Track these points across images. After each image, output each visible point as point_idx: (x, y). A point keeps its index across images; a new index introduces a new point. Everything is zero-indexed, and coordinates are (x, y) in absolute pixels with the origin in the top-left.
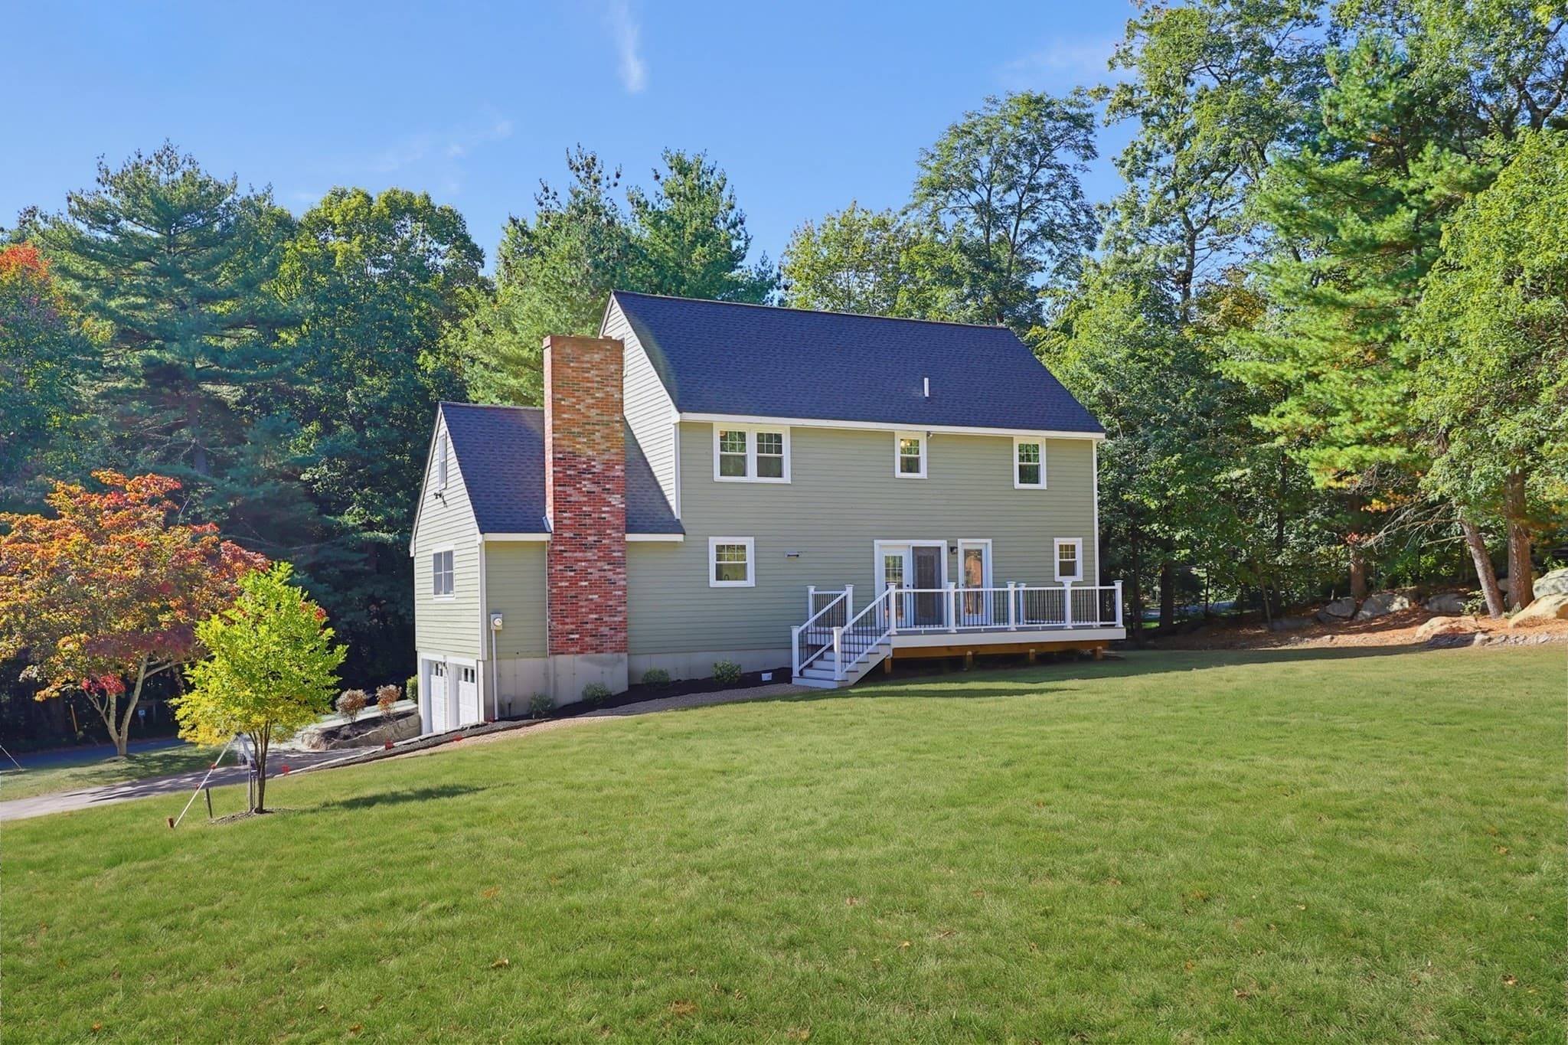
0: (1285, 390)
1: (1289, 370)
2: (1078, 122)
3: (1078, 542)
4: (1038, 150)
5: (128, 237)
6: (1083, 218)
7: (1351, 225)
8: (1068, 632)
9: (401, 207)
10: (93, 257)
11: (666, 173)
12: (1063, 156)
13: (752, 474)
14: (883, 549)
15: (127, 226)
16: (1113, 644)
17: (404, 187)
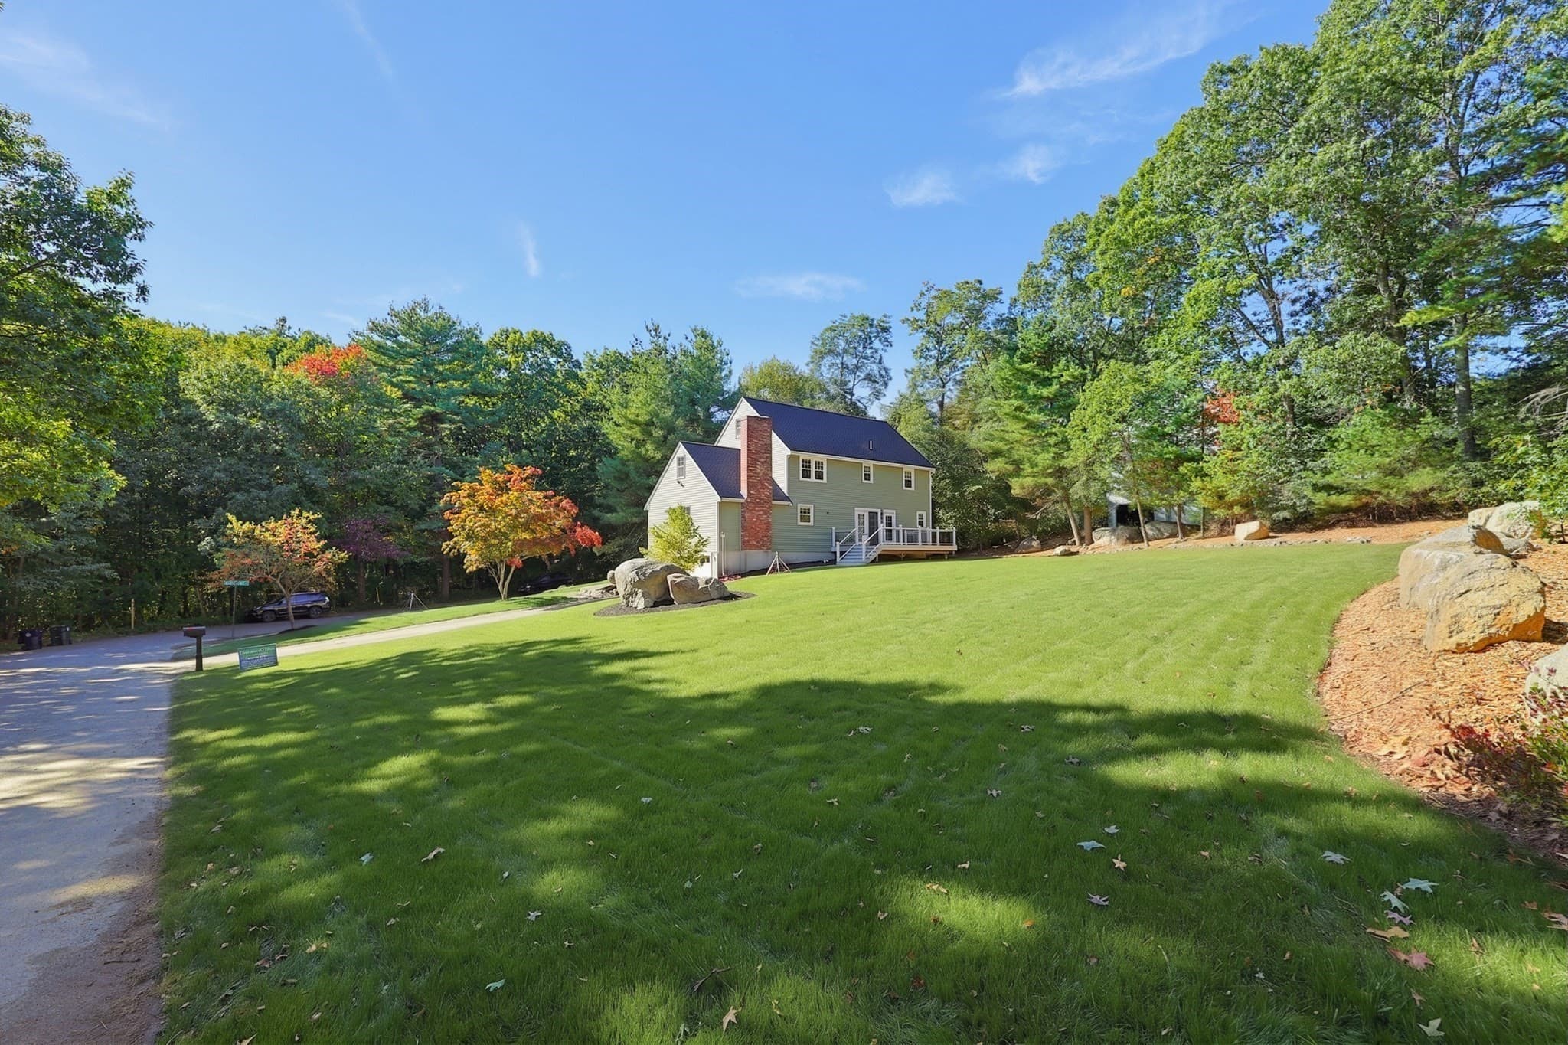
0: (997, 454)
1: (1001, 445)
2: (885, 330)
3: (924, 513)
4: (867, 341)
5: (403, 346)
6: (883, 373)
7: (1032, 389)
8: (919, 547)
9: (541, 340)
10: (384, 354)
11: (691, 336)
12: (877, 344)
13: (813, 478)
14: (858, 511)
15: (402, 338)
16: (951, 552)
17: (540, 329)
